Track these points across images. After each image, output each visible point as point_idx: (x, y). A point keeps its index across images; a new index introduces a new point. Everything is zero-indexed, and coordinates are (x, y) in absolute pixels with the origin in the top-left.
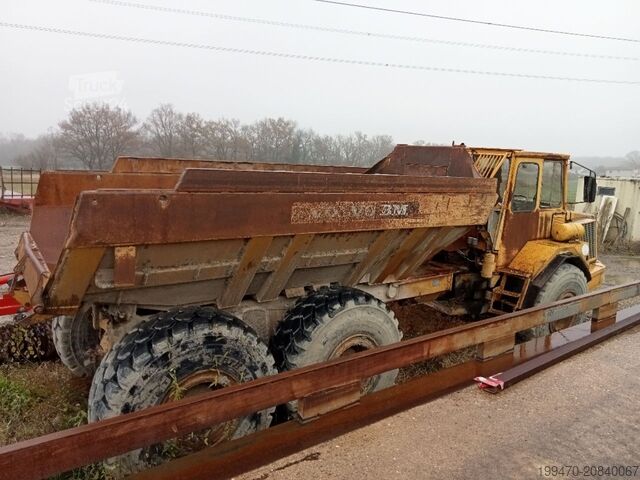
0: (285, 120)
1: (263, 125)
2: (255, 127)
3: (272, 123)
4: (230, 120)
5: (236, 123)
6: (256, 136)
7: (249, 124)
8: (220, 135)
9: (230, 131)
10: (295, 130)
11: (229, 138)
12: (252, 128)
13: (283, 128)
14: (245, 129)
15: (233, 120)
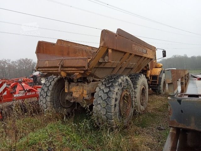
0: (28, 59)
1: (20, 61)
2: (17, 61)
3: (23, 60)
4: (6, 59)
5: (9, 61)
6: (17, 64)
7: (14, 61)
8: (3, 65)
9: (7, 63)
10: (32, 62)
11: (7, 66)
12: (16, 62)
13: (28, 62)
14: (13, 62)
15: (8, 59)
